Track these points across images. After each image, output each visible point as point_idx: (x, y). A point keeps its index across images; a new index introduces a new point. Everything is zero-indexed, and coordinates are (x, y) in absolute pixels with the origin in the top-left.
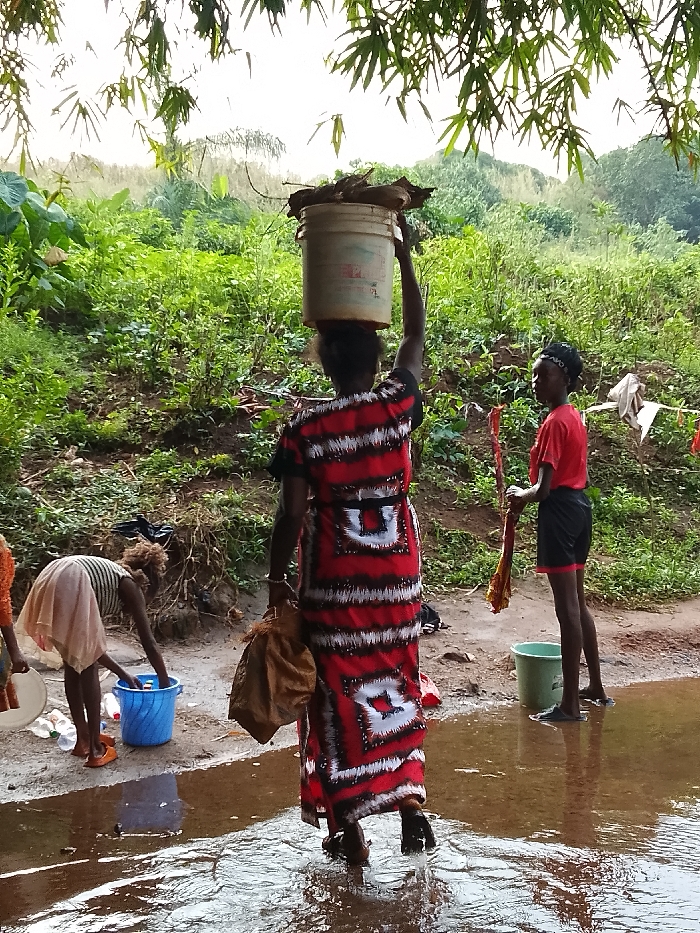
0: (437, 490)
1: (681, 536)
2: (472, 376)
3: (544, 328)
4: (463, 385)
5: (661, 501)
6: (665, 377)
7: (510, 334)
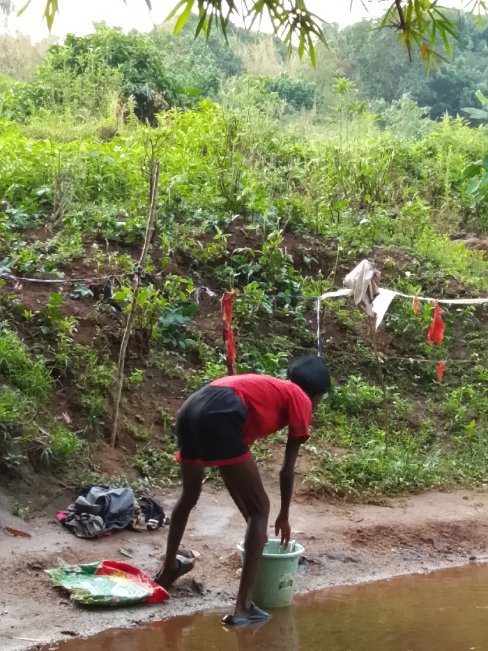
0: (165, 377)
1: (414, 427)
2: (204, 258)
3: (280, 209)
4: (195, 268)
5: (395, 391)
6: (401, 262)
7: (245, 214)
